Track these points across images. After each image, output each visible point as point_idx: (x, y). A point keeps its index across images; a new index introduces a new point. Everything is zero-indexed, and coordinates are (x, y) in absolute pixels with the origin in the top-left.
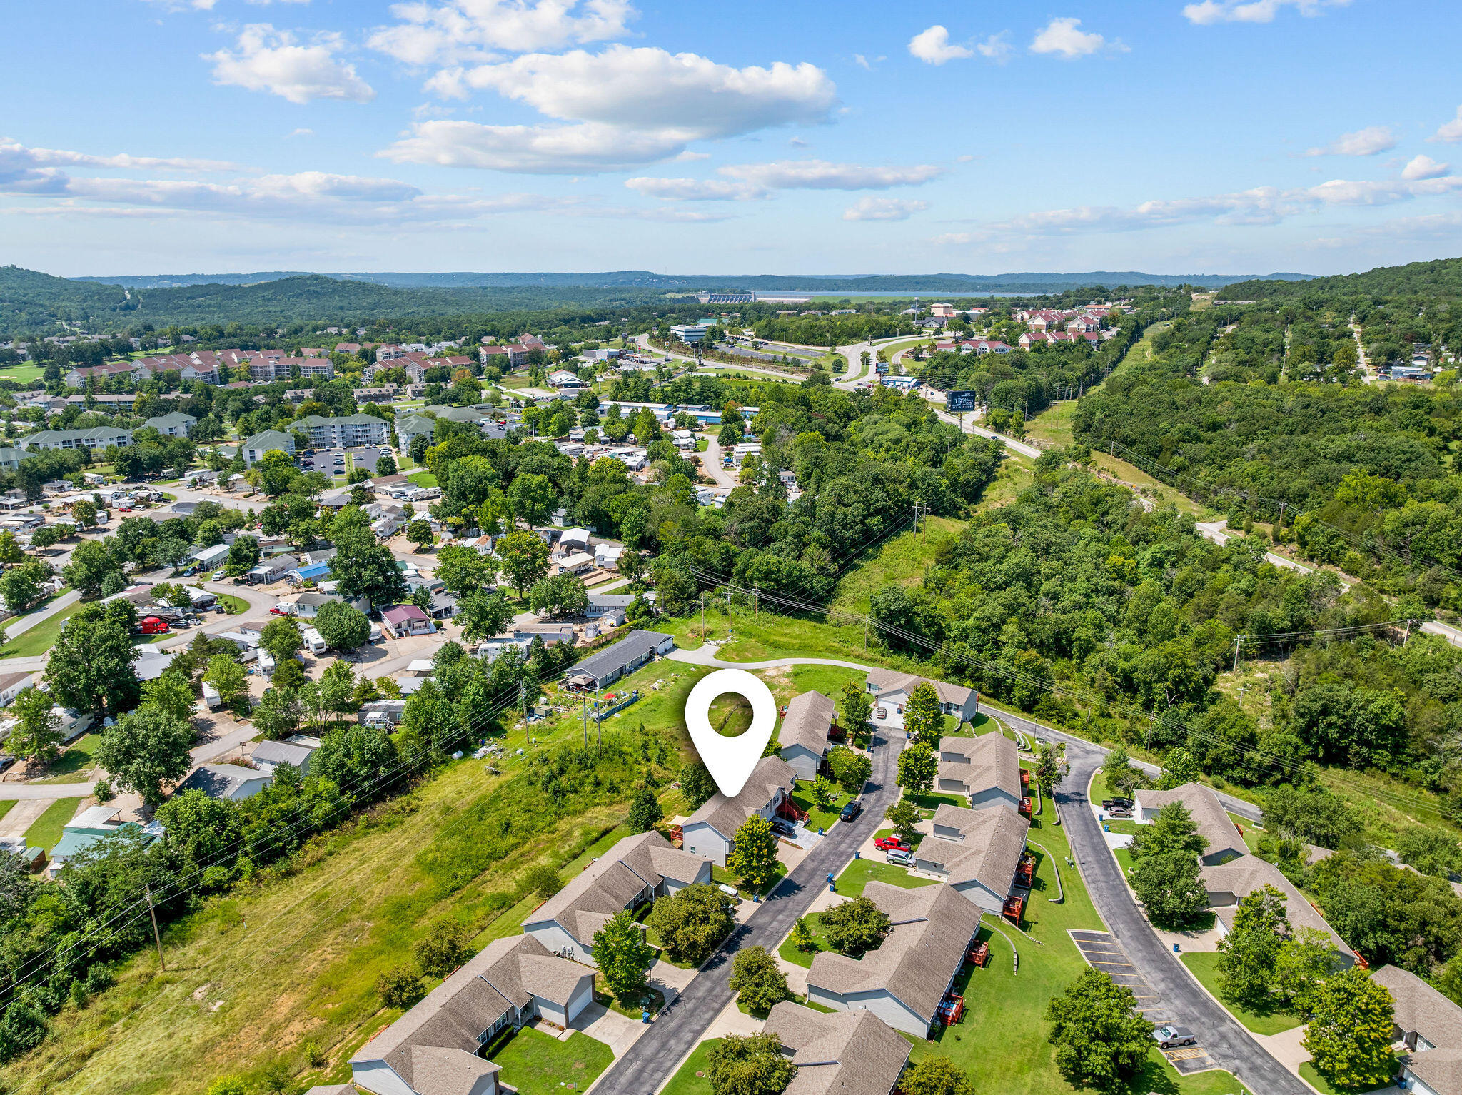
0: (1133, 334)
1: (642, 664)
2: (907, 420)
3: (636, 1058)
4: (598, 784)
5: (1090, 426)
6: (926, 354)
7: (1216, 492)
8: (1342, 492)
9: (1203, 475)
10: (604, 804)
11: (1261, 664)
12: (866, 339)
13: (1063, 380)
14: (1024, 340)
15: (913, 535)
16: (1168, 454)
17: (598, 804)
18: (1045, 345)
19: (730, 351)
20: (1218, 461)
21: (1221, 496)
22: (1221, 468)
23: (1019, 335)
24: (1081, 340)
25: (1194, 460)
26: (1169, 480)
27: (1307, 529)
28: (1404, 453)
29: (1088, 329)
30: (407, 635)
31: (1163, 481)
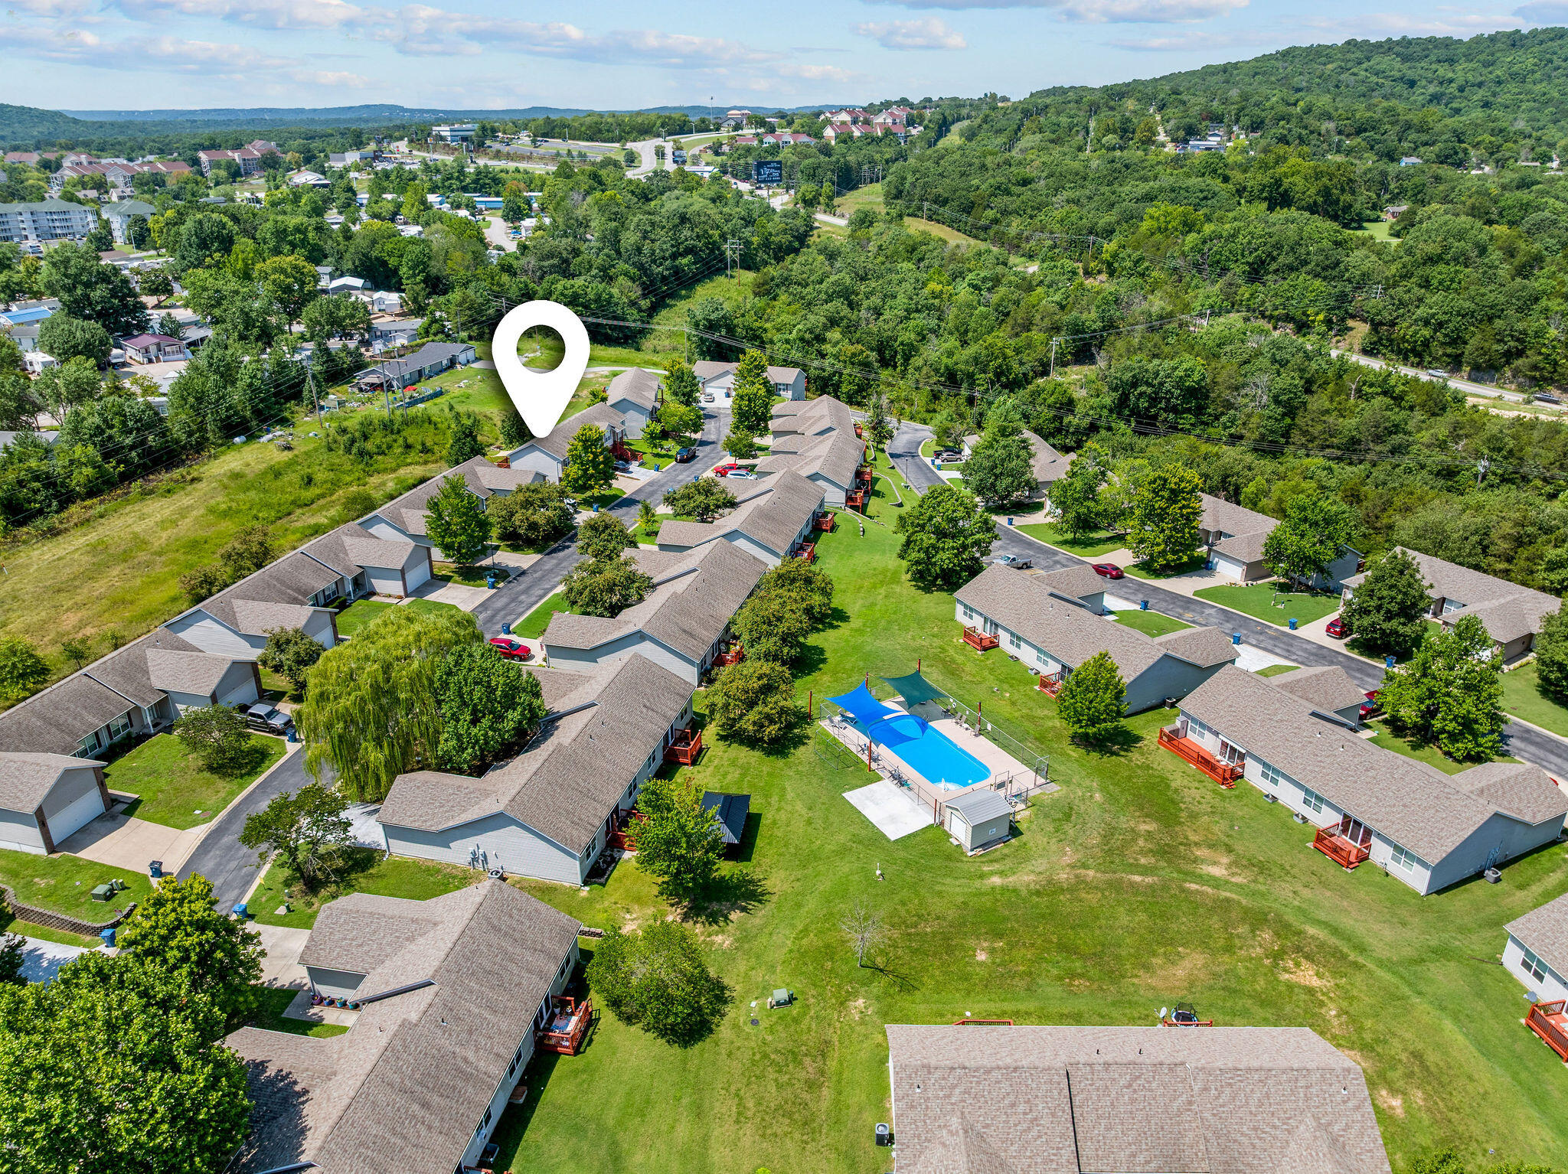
0: (940, 127)
1: (442, 371)
2: (711, 194)
3: (486, 609)
4: (408, 447)
5: (901, 192)
6: (726, 148)
7: (1028, 239)
8: (1145, 225)
9: (1015, 226)
10: (418, 463)
11: (1076, 368)
12: (659, 136)
13: (872, 162)
14: (829, 132)
15: (726, 280)
16: (980, 209)
17: (410, 464)
18: (851, 137)
19: (505, 149)
20: (1029, 211)
21: (1033, 243)
22: (1031, 217)
23: (823, 128)
24: (888, 133)
25: (1005, 212)
26: (982, 235)
27: (1115, 256)
28: (1201, 191)
29: (894, 123)
30: (158, 360)
31: (976, 237)
